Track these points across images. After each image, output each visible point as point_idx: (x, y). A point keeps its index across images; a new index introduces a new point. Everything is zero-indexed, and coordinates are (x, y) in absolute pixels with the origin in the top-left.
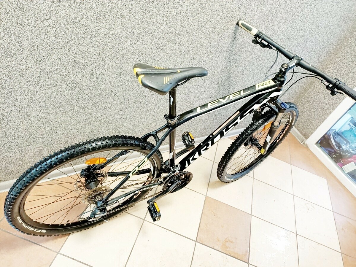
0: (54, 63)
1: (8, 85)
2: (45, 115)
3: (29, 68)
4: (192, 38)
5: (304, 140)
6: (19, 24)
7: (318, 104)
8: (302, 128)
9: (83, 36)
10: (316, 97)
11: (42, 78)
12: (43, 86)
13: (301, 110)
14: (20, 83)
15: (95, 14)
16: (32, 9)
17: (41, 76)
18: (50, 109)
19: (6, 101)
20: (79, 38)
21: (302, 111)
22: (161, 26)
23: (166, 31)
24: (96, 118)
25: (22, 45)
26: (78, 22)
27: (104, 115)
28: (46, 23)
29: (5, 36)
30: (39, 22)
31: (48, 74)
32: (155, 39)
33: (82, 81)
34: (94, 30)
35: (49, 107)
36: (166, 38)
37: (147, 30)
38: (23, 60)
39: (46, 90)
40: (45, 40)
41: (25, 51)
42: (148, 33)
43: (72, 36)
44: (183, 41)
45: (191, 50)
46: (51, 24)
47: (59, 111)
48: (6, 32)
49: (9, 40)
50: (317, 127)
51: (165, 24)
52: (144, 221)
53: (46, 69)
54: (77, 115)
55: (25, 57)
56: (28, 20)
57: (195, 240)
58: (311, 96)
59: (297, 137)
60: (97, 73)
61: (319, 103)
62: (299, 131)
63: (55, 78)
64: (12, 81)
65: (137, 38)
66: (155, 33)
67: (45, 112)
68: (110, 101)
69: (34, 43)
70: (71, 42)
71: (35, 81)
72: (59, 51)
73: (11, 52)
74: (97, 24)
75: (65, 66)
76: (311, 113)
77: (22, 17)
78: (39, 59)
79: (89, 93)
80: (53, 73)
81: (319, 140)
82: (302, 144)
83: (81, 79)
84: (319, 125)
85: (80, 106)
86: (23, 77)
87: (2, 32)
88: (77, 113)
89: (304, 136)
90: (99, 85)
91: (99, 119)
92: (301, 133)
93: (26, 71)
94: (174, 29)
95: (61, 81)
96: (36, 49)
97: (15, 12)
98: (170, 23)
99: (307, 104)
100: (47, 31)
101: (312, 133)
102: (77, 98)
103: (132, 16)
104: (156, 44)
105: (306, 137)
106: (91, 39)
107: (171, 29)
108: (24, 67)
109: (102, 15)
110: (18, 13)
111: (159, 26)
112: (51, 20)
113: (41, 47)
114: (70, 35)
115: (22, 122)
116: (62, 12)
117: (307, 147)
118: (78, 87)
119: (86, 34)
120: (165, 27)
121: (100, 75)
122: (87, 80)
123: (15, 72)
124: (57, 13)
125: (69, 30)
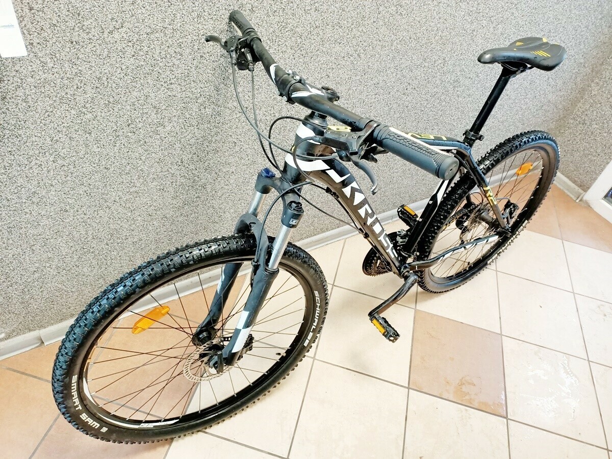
0: (136, 103)
1: (69, 150)
2: (131, 196)
3: (98, 118)
4: (362, 30)
5: (582, 194)
6: (74, 43)
7: (601, 124)
8: (575, 173)
9: (178, 50)
10: (595, 112)
11: (121, 133)
12: (123, 147)
13: (569, 141)
14: (87, 146)
15: (194, 9)
16: (93, 13)
17: (119, 128)
18: (138, 185)
19: (68, 178)
20: (173, 55)
21: (571, 142)
22: (307, 15)
23: (316, 22)
24: (213, 192)
25: (82, 78)
26: (168, 26)
27: (226, 187)
28: (116, 35)
29: (55, 66)
30: (106, 35)
31: (129, 125)
32: (299, 41)
33: (185, 131)
34: (195, 38)
35: (136, 182)
36: (318, 34)
37: (283, 24)
38: (88, 105)
39: (130, 153)
40: (117, 65)
41: (88, 89)
42: (287, 29)
43: (160, 53)
44: (348, 37)
45: (362, 51)
46: (125, 35)
47: (153, 186)
48: (55, 60)
49: (61, 72)
50: (602, 166)
51: (313, 10)
52: (314, 361)
53: (125, 116)
54: (182, 191)
55: (90, 99)
56: (88, 33)
57: (407, 386)
58: (586, 113)
59: (568, 190)
60: (208, 113)
61: (603, 123)
62: (570, 180)
63: (140, 130)
64: (74, 143)
65: (269, 42)
66: (297, 29)
67: (131, 191)
68: (233, 160)
69: (101, 73)
70: (160, 64)
71: (110, 139)
72: (142, 81)
73: (67, 93)
74: (200, 25)
75: (155, 107)
76: (590, 144)
77: (77, 29)
78: (111, 100)
79: (199, 151)
80: (137, 121)
81: (610, 191)
82: (577, 201)
83: (183, 127)
84: (608, 163)
85: (186, 175)
86: (90, 133)
87: (50, 60)
88: (182, 188)
89: (580, 186)
90: (212, 133)
91: (218, 194)
92: (574, 182)
93: (94, 122)
94: (330, 17)
95: (151, 134)
96: (106, 84)
97: (67, 22)
98: (322, 7)
99: (580, 127)
100: (119, 48)
101: (595, 179)
102: (179, 161)
103: (256, 4)
104: (302, 49)
105: (585, 187)
106: (193, 53)
107: (326, 18)
108: (89, 116)
109: (205, 8)
110: (71, 23)
111: (304, 14)
112: (124, 29)
113: (113, 78)
114: (158, 52)
115: (96, 212)
116: (140, 11)
117: (588, 206)
118: (179, 142)
119: (182, 46)
120: (315, 16)
121: (213, 116)
122: (192, 128)
123: (76, 128)
124: (133, 16)
125: (156, 42)
